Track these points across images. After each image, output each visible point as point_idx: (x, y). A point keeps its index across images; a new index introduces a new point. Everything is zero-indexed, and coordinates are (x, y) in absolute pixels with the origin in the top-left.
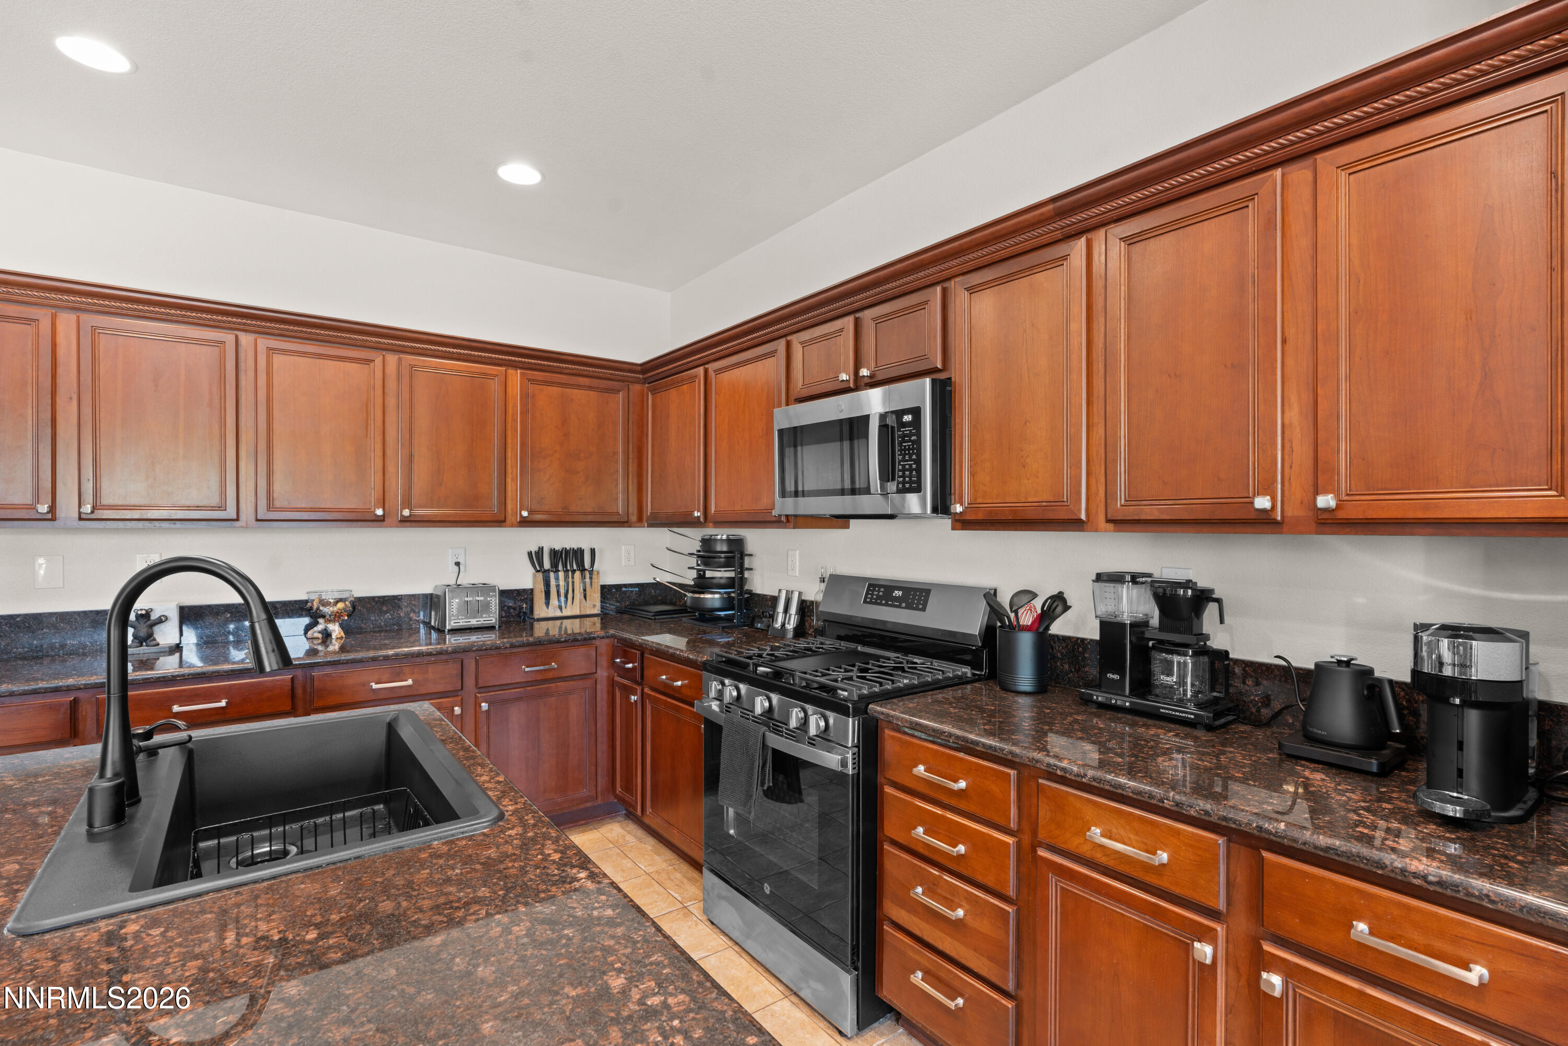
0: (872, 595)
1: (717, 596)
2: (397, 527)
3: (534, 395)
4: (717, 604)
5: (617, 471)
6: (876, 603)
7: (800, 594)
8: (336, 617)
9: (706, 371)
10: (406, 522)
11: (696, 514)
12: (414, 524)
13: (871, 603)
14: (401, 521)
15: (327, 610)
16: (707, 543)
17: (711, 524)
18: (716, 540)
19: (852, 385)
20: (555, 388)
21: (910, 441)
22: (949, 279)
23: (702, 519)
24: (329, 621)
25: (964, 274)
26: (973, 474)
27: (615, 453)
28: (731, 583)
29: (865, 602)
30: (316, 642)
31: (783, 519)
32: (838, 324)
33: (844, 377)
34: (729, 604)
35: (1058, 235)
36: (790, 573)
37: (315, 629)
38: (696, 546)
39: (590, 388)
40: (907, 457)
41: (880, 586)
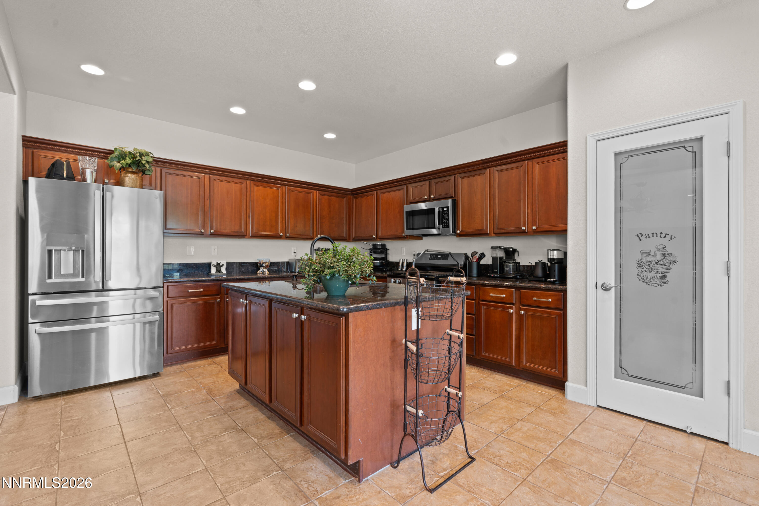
0: (432, 257)
1: (378, 262)
2: (285, 239)
3: (321, 199)
4: (378, 265)
5: (344, 223)
6: (433, 259)
7: (407, 260)
8: (266, 267)
9: (377, 193)
10: (288, 238)
11: (374, 236)
12: (289, 238)
13: (431, 259)
14: (287, 237)
15: (264, 265)
16: (375, 246)
17: (379, 239)
18: (378, 245)
19: (428, 200)
20: (327, 197)
21: (446, 215)
22: (456, 174)
23: (376, 238)
24: (264, 268)
25: (459, 174)
26: (462, 223)
27: (343, 218)
28: (383, 258)
29: (430, 259)
30: (260, 274)
31: (406, 237)
32: (423, 183)
33: (426, 197)
34: (382, 264)
35: (483, 167)
36: (402, 254)
37: (260, 270)
38: (371, 247)
39: (336, 196)
40: (445, 219)
41: (434, 255)
